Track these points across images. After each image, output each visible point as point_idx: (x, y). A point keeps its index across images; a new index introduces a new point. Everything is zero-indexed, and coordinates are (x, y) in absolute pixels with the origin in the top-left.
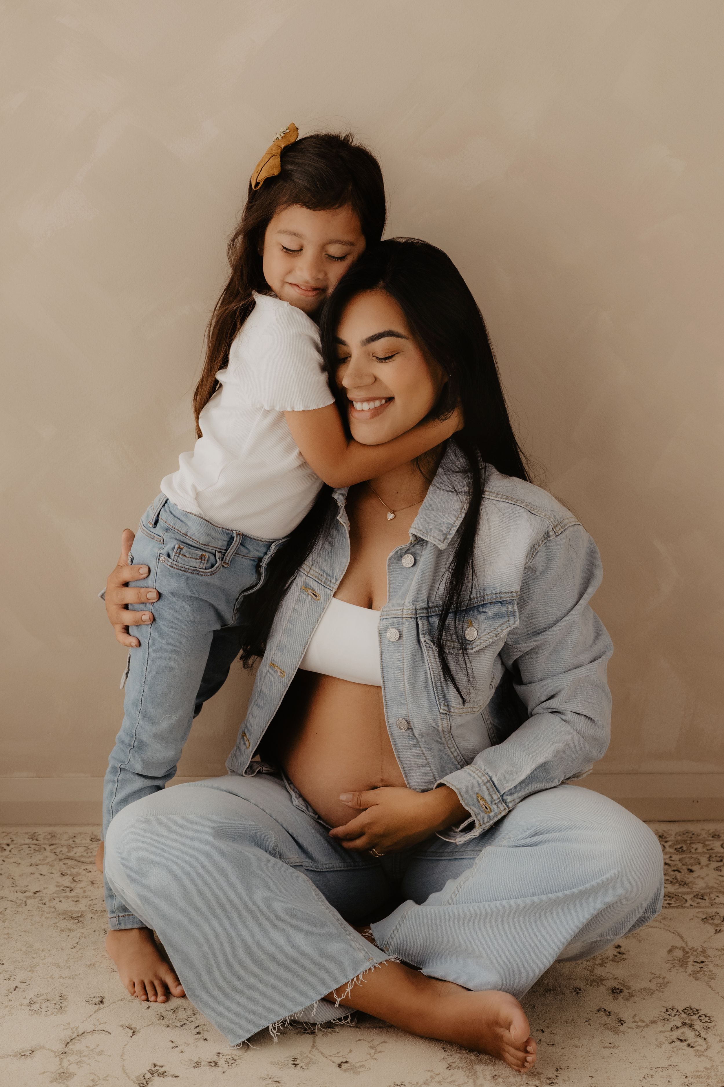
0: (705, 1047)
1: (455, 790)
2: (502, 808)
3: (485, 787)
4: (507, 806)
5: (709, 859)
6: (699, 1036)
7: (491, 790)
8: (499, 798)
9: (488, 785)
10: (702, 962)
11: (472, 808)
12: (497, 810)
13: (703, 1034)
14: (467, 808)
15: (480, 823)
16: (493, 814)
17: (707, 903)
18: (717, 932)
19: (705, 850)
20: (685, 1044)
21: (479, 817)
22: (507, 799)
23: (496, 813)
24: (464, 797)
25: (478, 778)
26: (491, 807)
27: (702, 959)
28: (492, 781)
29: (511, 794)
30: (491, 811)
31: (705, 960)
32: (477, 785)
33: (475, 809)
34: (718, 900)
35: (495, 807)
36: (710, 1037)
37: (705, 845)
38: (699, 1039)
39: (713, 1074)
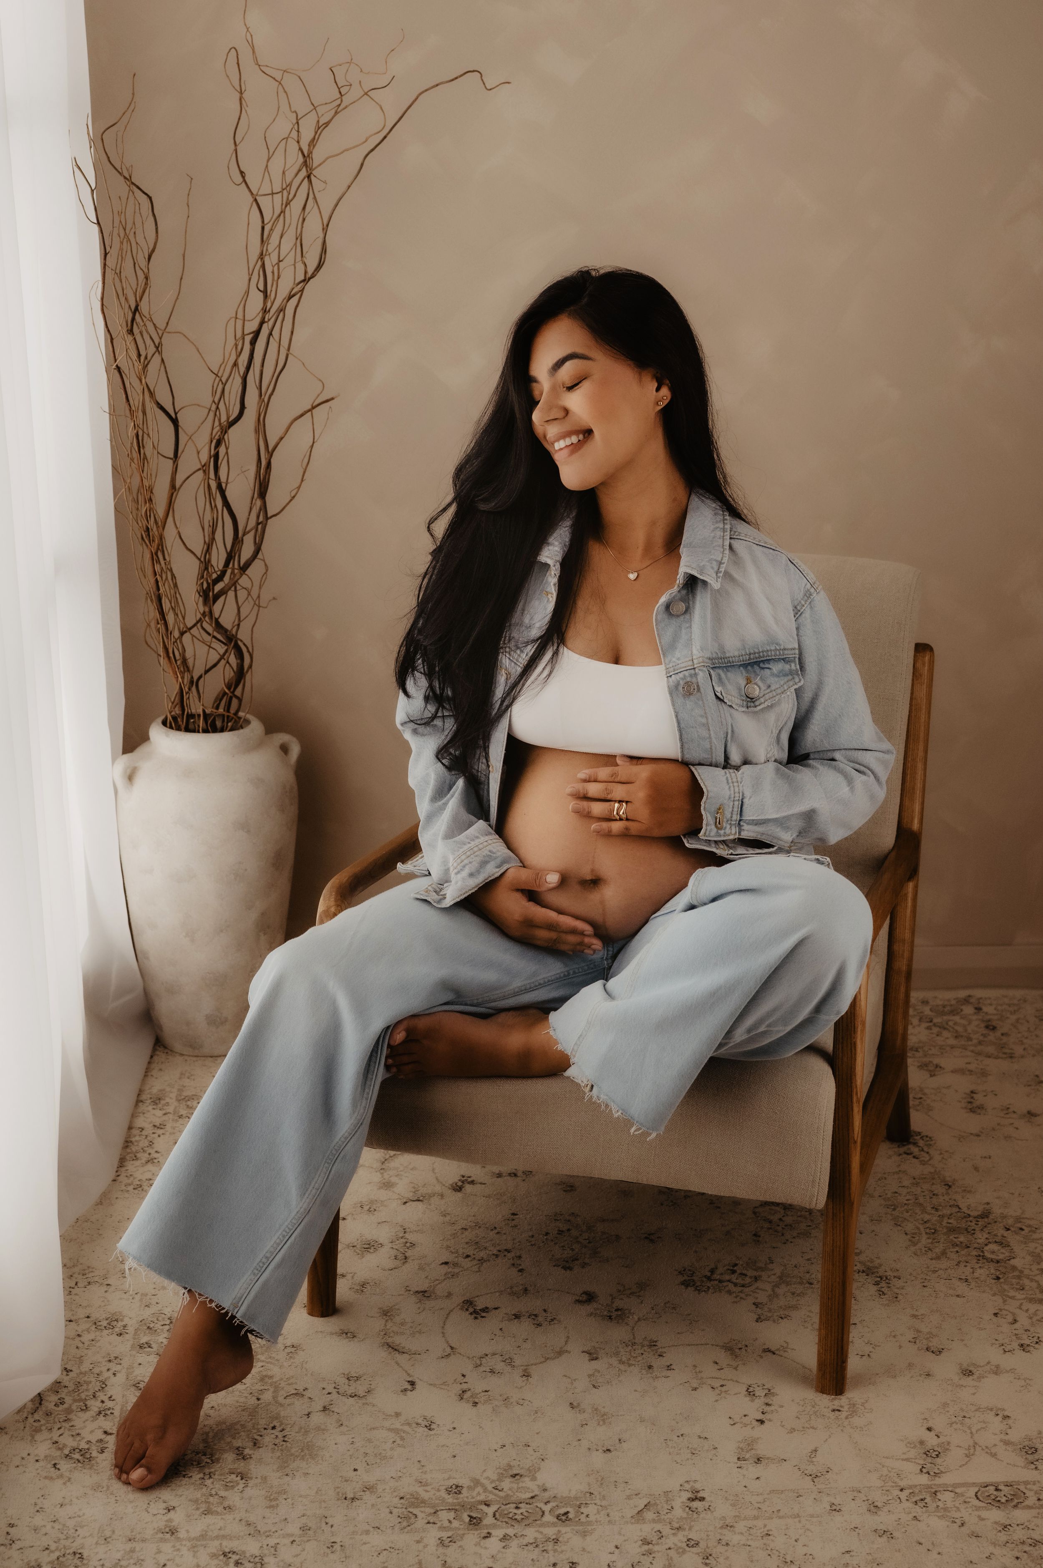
0: (928, 1158)
1: (705, 790)
2: (733, 832)
3: (732, 804)
4: (740, 833)
5: (920, 1020)
6: (923, 1150)
7: (735, 809)
8: (736, 820)
9: (736, 803)
10: (921, 1098)
11: (708, 815)
12: (728, 831)
13: (926, 1149)
14: (703, 812)
15: (705, 833)
16: (722, 832)
17: (921, 1054)
18: (931, 1076)
19: (915, 1013)
20: (911, 1156)
21: (709, 828)
22: (743, 826)
23: (725, 833)
24: (708, 801)
25: (732, 792)
26: (724, 824)
27: (920, 1096)
28: (742, 802)
29: (748, 824)
30: (721, 829)
31: (922, 1096)
32: (727, 797)
33: (710, 818)
34: (930, 1052)
35: (728, 827)
36: (932, 1152)
37: (915, 1010)
38: (922, 1153)
39: (936, 1176)
